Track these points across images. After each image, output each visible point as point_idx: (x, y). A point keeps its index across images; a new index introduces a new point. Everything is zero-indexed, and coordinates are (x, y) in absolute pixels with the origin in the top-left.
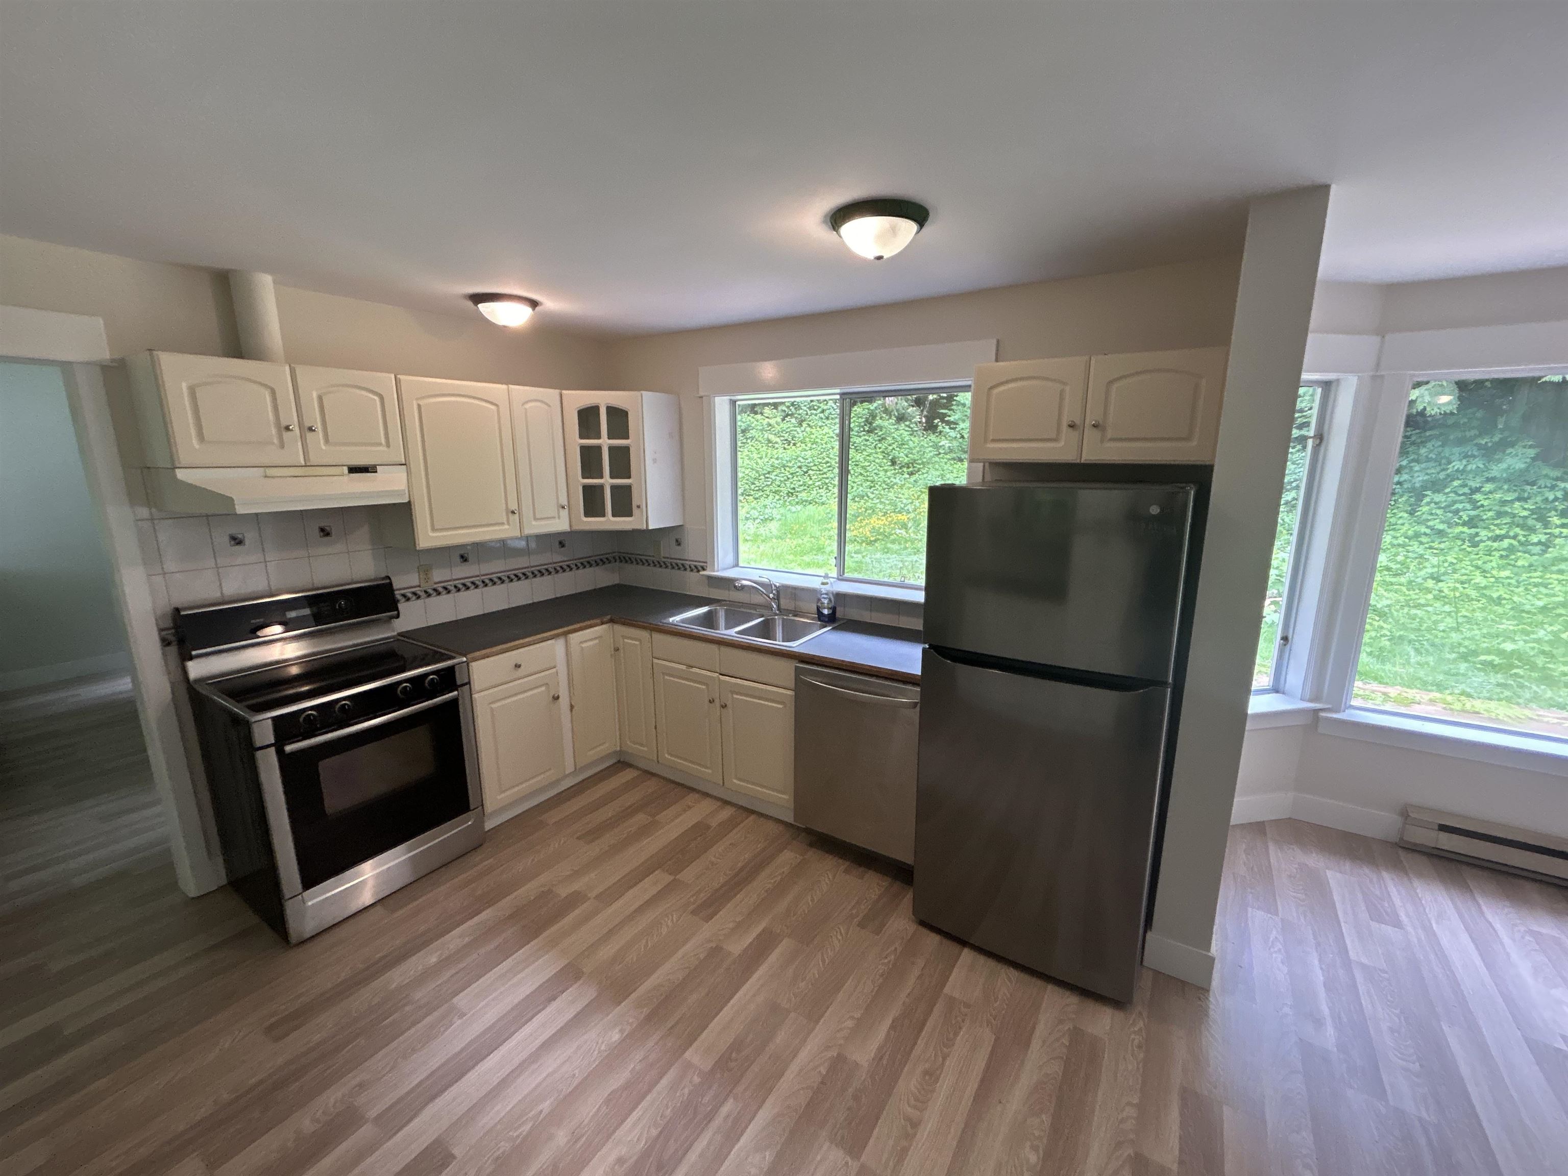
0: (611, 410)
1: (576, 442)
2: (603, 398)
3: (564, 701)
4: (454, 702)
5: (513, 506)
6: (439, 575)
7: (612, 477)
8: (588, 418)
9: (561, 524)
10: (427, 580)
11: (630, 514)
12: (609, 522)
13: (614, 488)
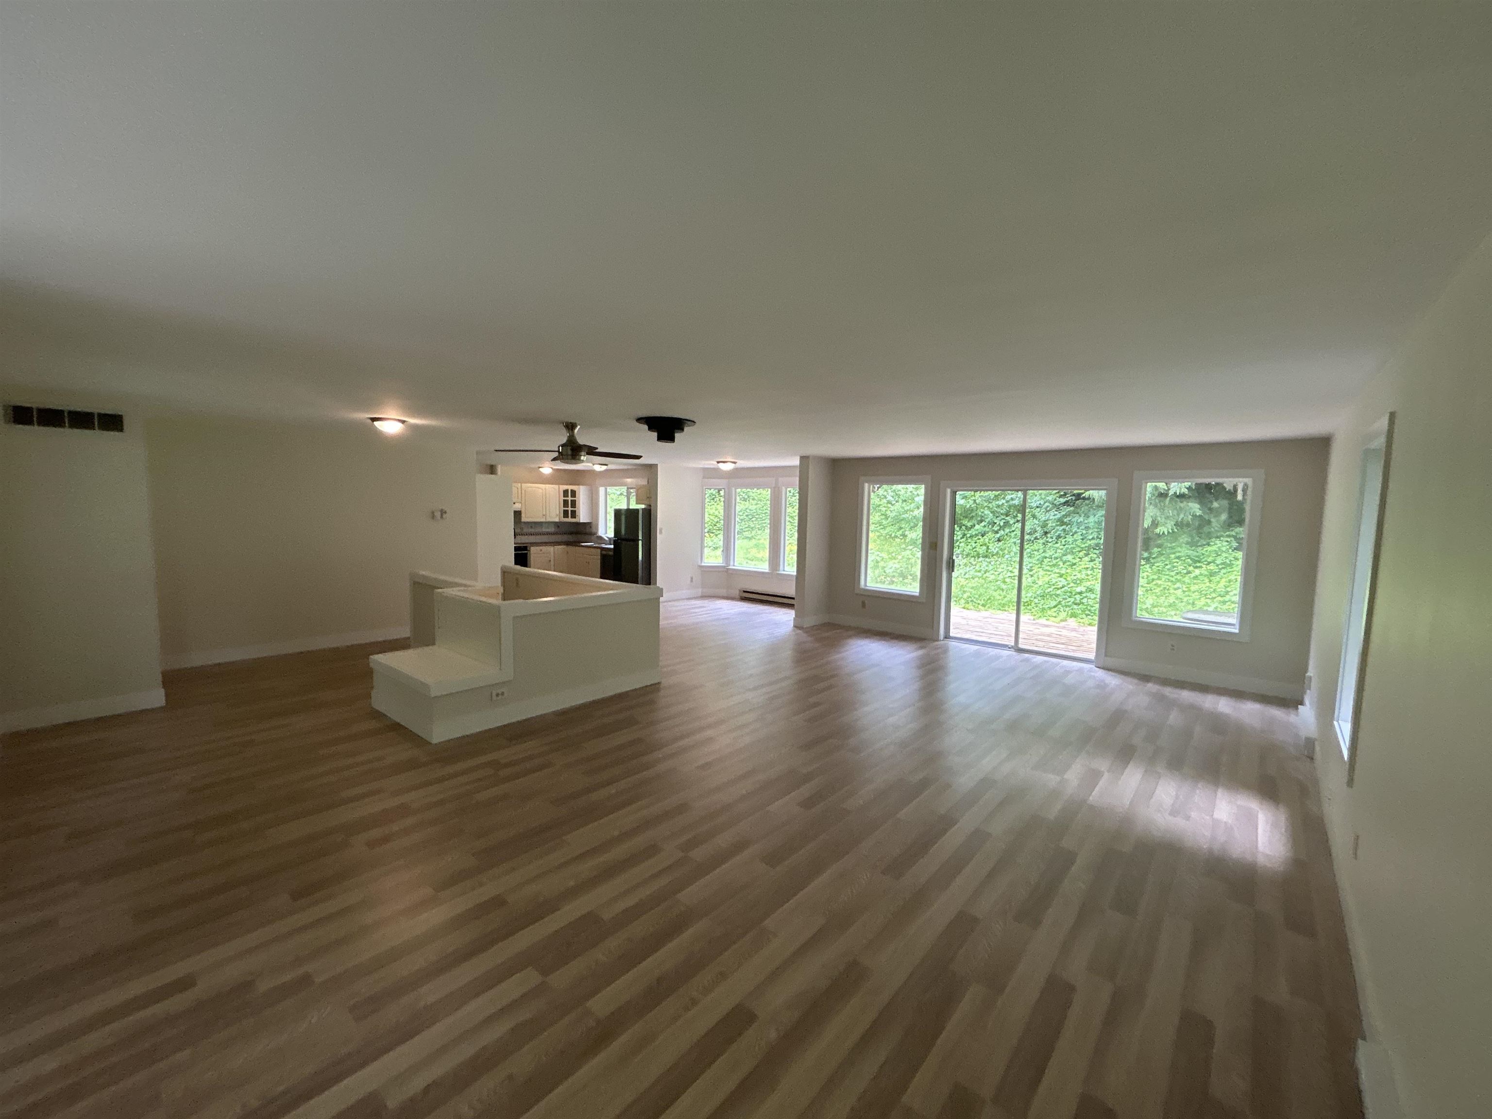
0: (572, 490)
1: (562, 498)
2: (570, 488)
3: (552, 563)
4: (527, 553)
5: (544, 513)
6: (525, 530)
7: (571, 508)
8: (566, 493)
9: (557, 520)
10: (522, 531)
11: (575, 518)
12: (570, 520)
13: (571, 511)
